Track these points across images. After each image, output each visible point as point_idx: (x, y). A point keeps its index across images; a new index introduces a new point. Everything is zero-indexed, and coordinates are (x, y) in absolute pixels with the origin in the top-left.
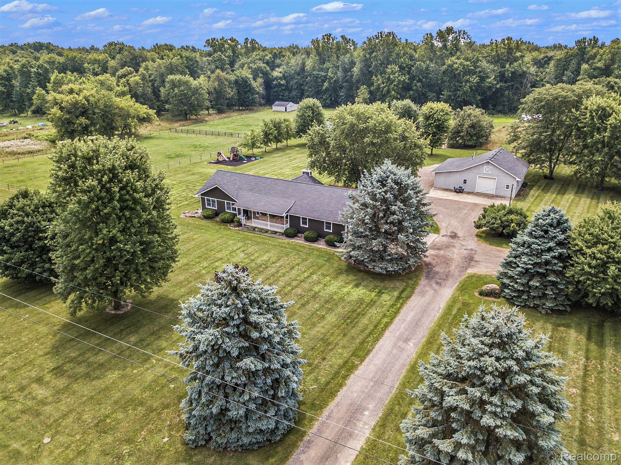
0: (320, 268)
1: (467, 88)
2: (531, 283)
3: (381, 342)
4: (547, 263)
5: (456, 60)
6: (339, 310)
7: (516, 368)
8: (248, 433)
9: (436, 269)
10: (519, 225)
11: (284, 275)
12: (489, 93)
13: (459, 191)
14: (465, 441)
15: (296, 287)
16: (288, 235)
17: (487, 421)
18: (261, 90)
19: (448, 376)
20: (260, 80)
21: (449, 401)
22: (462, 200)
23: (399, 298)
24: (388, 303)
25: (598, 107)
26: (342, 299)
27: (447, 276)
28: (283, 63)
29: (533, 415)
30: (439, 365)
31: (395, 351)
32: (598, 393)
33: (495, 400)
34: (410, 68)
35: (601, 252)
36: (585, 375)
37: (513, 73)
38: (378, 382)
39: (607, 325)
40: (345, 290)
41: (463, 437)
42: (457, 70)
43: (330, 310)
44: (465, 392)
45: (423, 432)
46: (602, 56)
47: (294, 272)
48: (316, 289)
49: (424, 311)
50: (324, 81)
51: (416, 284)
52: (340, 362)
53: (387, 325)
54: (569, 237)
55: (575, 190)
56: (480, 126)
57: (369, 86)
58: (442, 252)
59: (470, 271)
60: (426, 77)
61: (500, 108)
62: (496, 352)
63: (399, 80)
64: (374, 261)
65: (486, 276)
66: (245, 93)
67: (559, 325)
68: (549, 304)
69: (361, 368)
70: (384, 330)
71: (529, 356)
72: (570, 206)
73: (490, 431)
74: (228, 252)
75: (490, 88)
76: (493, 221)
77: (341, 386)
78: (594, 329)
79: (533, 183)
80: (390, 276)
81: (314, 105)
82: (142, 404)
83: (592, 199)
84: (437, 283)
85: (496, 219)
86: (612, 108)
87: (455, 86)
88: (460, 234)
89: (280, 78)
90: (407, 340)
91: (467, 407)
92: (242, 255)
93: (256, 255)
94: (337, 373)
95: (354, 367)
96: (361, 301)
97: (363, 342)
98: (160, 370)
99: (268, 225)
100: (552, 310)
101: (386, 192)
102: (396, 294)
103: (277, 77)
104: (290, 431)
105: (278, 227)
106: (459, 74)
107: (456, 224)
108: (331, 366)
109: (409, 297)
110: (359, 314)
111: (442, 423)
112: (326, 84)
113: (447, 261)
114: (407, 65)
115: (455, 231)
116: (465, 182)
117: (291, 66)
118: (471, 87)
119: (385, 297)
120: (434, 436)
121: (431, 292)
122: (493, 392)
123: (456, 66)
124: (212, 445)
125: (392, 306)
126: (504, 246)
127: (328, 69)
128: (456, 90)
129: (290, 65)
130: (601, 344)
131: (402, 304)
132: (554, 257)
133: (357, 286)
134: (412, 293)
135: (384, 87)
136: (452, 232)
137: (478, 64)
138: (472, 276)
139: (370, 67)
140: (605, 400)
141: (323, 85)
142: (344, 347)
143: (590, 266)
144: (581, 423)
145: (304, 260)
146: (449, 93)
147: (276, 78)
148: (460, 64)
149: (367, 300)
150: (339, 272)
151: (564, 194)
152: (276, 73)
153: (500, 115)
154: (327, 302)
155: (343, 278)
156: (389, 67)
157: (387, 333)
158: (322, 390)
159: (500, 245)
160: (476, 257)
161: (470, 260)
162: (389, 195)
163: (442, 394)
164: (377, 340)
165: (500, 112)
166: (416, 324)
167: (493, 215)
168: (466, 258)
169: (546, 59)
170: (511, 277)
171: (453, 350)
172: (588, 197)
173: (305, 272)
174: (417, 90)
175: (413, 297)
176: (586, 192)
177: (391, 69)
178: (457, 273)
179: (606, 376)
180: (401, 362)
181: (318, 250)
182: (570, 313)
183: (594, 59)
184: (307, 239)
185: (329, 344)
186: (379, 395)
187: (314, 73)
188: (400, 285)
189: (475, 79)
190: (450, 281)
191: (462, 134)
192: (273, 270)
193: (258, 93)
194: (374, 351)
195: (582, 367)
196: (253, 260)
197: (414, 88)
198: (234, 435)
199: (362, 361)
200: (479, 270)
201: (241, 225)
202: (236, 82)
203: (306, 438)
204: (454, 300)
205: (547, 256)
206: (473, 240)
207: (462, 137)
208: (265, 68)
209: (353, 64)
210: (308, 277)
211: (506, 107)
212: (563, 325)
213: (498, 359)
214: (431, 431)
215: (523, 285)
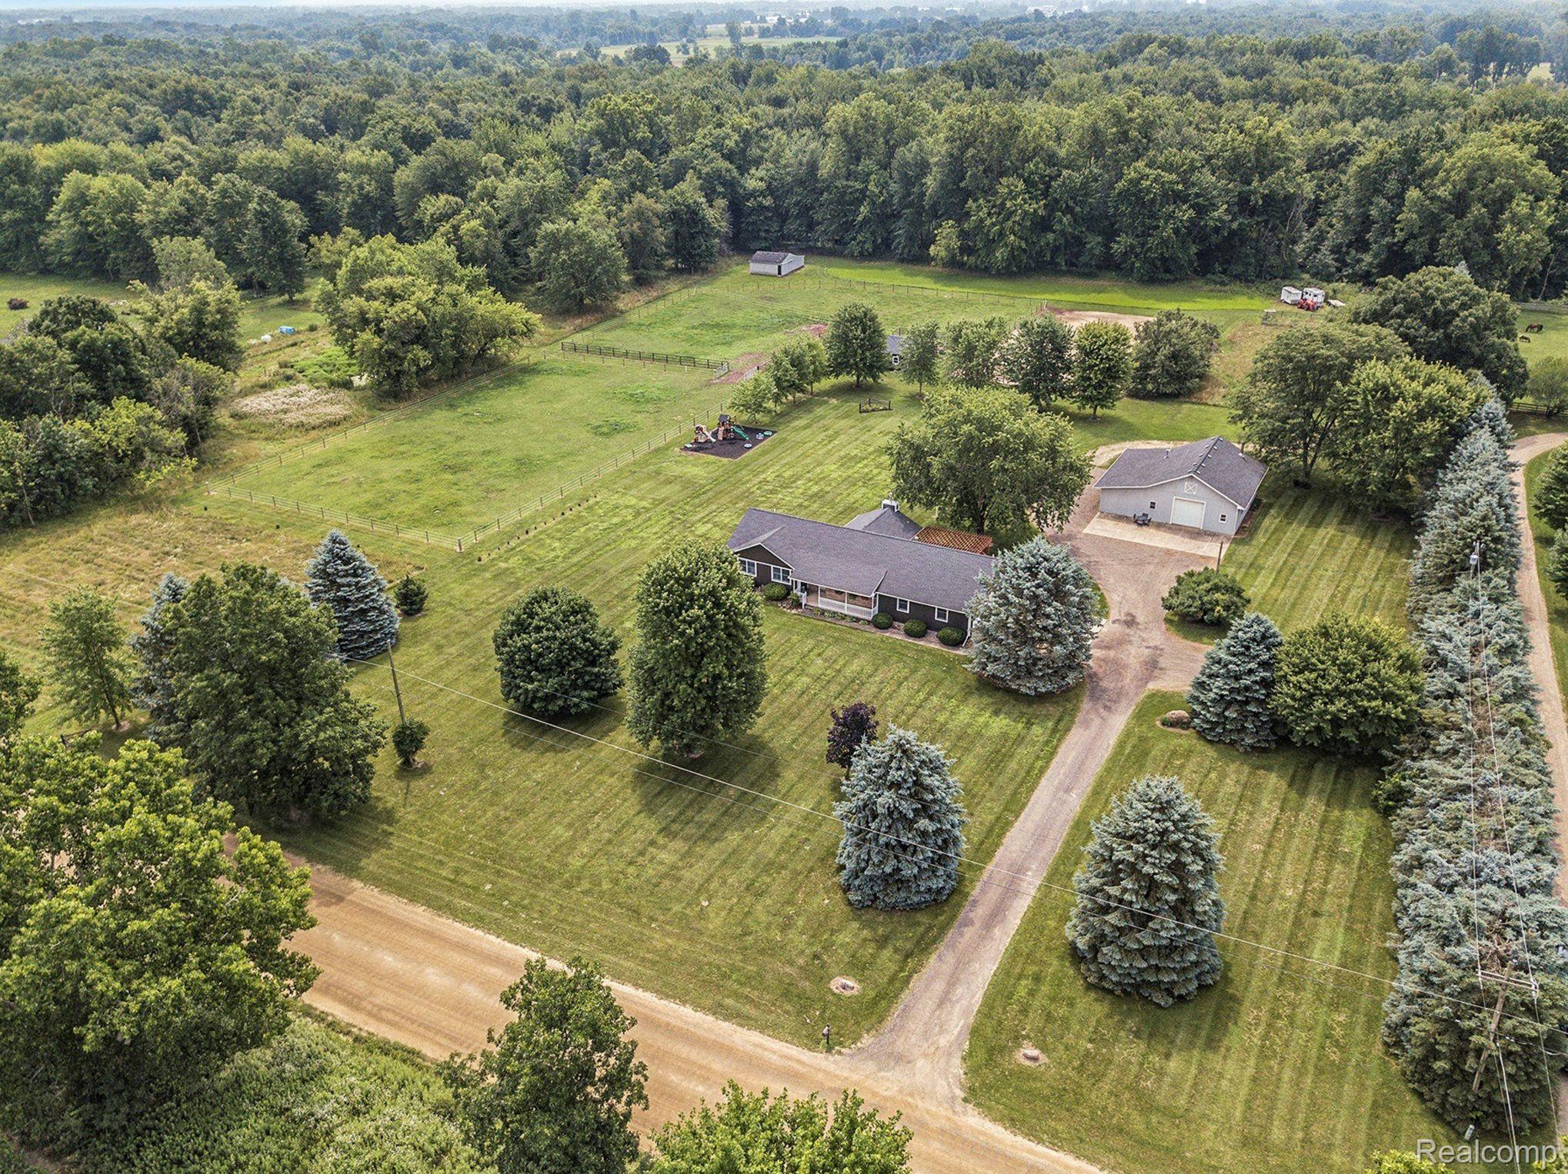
0: (940, 683)
1: (1168, 232)
2: (1227, 713)
3: (1037, 793)
4: (1247, 688)
5: (1147, 170)
6: (978, 749)
7: (1172, 828)
8: (918, 892)
9: (1104, 684)
10: (1227, 608)
11: (891, 697)
12: (1215, 239)
13: (1143, 522)
14: (1130, 886)
15: (913, 715)
16: (876, 624)
17: (1147, 869)
18: (723, 226)
19: (1117, 835)
20: (721, 202)
21: (1118, 855)
22: (1147, 542)
23: (1054, 731)
24: (1041, 739)
25: (1377, 384)
26: (979, 734)
27: (1120, 694)
28: (766, 155)
29: (1185, 865)
30: (1109, 825)
31: (1054, 804)
32: (1283, 849)
33: (1154, 853)
34: (1048, 186)
35: (1308, 682)
36: (1275, 829)
37: (1264, 197)
38: (1040, 838)
39: (1319, 766)
40: (981, 720)
41: (1128, 884)
42: (1149, 192)
43: (967, 750)
44: (1130, 847)
45: (1096, 882)
46: (1448, 171)
47: (903, 691)
48: (941, 718)
49: (1089, 750)
50: (859, 202)
51: (1076, 709)
52: (991, 817)
53: (1042, 771)
54: (1274, 657)
55: (1341, 514)
56: (1189, 356)
57: (959, 221)
58: (1112, 653)
59: (1152, 686)
60: (1082, 203)
61: (1238, 269)
62: (1156, 815)
63: (1026, 213)
64: (1019, 678)
65: (1173, 695)
66: (692, 237)
67: (1258, 768)
68: (1248, 741)
69: (1016, 824)
70: (1039, 777)
71: (1184, 817)
72: (1323, 554)
73: (1150, 877)
74: (797, 658)
75: (1217, 230)
76: (1190, 601)
77: (997, 846)
78: (1301, 773)
79: (1272, 500)
80: (1041, 698)
81: (866, 314)
82: (784, 867)
83: (1363, 537)
84: (1106, 707)
85: (1193, 598)
86: (1399, 387)
87: (1144, 225)
88: (1140, 619)
89: (762, 194)
90: (1068, 790)
91: (1132, 860)
92: (820, 662)
93: (841, 662)
94: (990, 830)
95: (1008, 825)
96: (1005, 736)
97: (1015, 793)
98: (786, 831)
99: (846, 608)
100: (1252, 747)
101: (1038, 586)
102: (1050, 724)
103: (754, 191)
104: (954, 891)
105: (861, 612)
106: (1153, 201)
107: (1135, 595)
108: (981, 823)
109: (1068, 730)
110: (1004, 755)
111: (1111, 874)
112: (864, 210)
113: (1118, 668)
114: (1042, 177)
115: (1133, 611)
116: (1153, 505)
117: (785, 166)
118: (1176, 231)
119: (1037, 730)
120: (1105, 884)
121: (1097, 721)
122: (1154, 847)
123: (1145, 183)
124: (880, 904)
125: (1047, 743)
126: (1205, 640)
127: (868, 175)
128: (1146, 234)
129: (783, 162)
130: (1303, 793)
131: (1059, 740)
132: (1256, 682)
133: (996, 713)
134: (1072, 722)
135: (994, 225)
136: (1129, 614)
137: (1194, 178)
138: (1154, 695)
139: (963, 178)
140: (1289, 857)
141: (856, 212)
142: (992, 800)
143: (1293, 698)
144: (1257, 879)
145: (914, 671)
146: (1130, 241)
147: (753, 194)
148: (1155, 180)
149: (1013, 735)
150: (968, 692)
151: (1318, 526)
152: (753, 182)
153: (1237, 286)
154: (960, 738)
155: (973, 700)
156: (1004, 180)
157: (1043, 782)
158: (977, 850)
159: (1198, 638)
160: (1163, 662)
161: (1152, 666)
162: (1040, 591)
163: (1112, 850)
164: (1032, 790)
165: (1237, 277)
166: (1079, 767)
167: (1191, 592)
168: (1146, 663)
169: (1343, 149)
170: (1203, 703)
171: (1122, 812)
172: (1356, 534)
173: (919, 691)
174: (1063, 231)
175: (1073, 731)
176: (1358, 521)
177: (1008, 186)
178: (1132, 692)
179: (1297, 831)
180: (1063, 817)
181: (930, 652)
182: (1276, 751)
183: (1432, 178)
184: (909, 633)
185: (974, 797)
186: (1041, 855)
187: (838, 184)
188: (1054, 710)
189: (1186, 213)
190: (1124, 702)
191: (1152, 372)
192: (874, 688)
193: (718, 234)
194: (1030, 805)
195: (1273, 820)
196: (839, 671)
197: (1057, 227)
198: (903, 894)
199: (1017, 817)
200: (1164, 684)
201: (800, 605)
202: (674, 216)
203: (970, 898)
204: (1128, 734)
205: (1246, 681)
206: (1160, 628)
207: (1154, 378)
208: (728, 171)
209: (923, 167)
210: (926, 699)
211: (1251, 269)
212: (1263, 768)
213: (1158, 821)
214: (1102, 881)
215: (1217, 715)
